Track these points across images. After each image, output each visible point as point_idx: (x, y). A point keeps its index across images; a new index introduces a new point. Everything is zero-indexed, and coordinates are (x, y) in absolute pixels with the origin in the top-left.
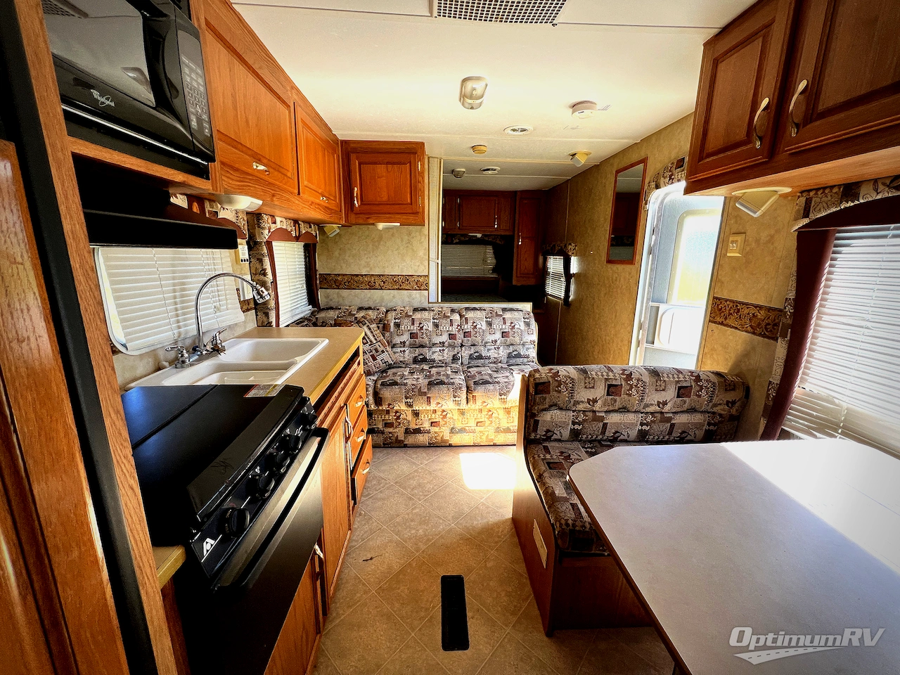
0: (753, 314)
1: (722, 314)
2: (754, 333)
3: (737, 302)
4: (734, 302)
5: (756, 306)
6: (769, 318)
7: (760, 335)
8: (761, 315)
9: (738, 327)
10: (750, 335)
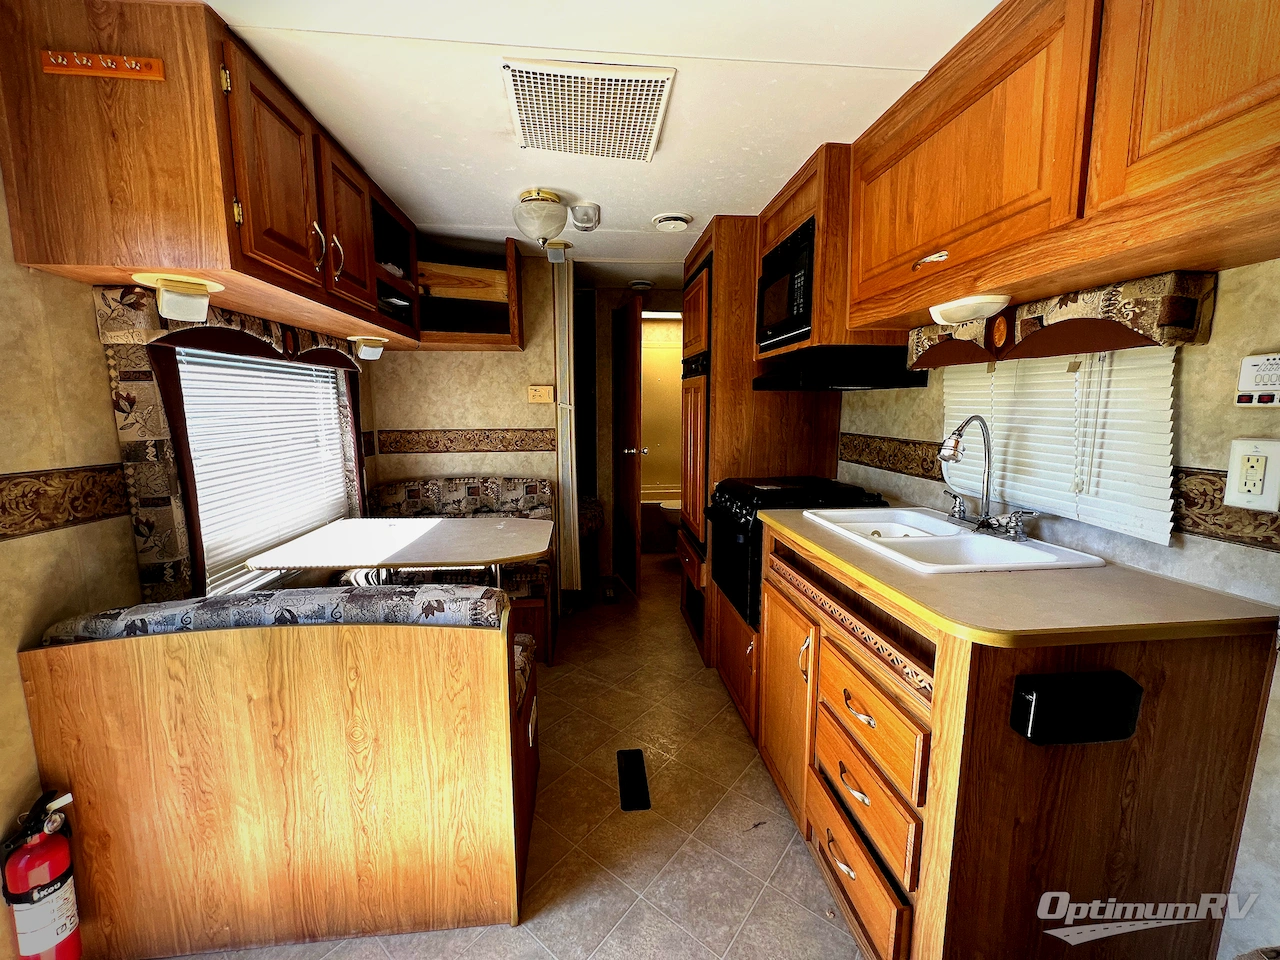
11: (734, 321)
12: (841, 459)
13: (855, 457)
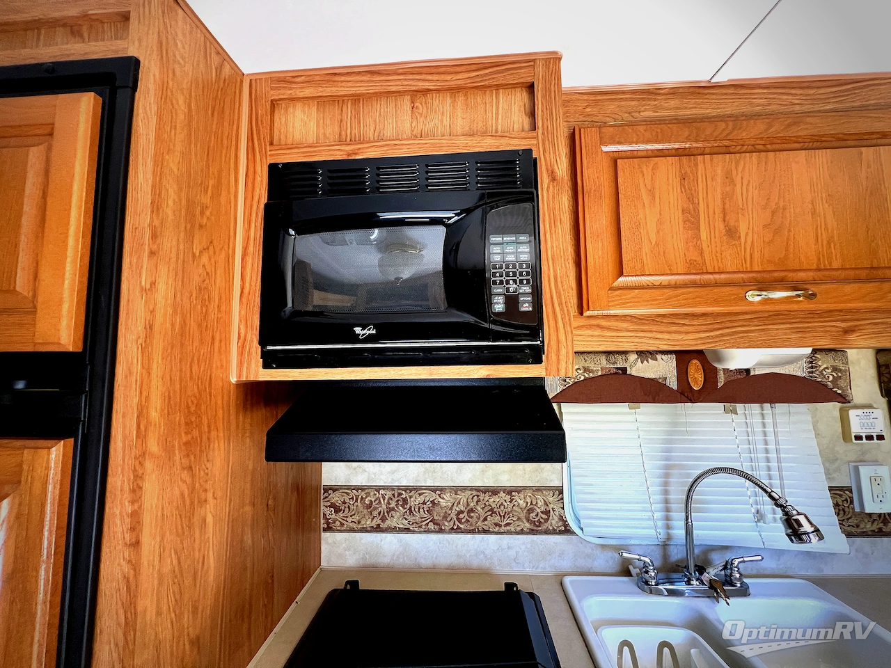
11: (197, 278)
12: (329, 529)
13: (368, 523)
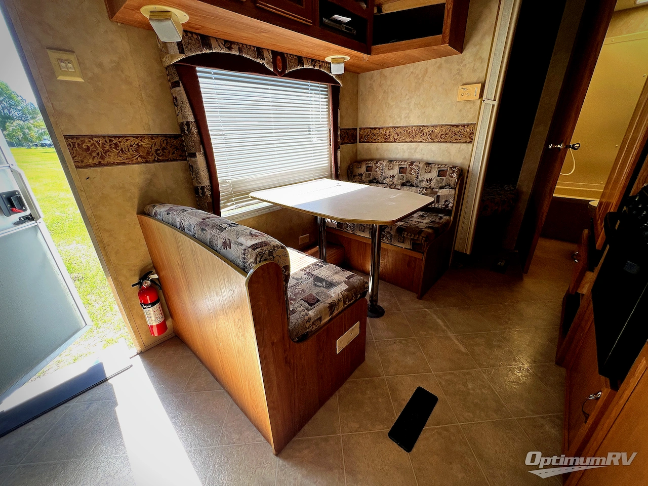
0: (137, 145)
1: (94, 154)
2: (147, 162)
3: (109, 136)
4: (104, 137)
5: (137, 137)
6: (155, 145)
7: (154, 161)
8: (146, 143)
9: (126, 161)
10: (143, 165)
